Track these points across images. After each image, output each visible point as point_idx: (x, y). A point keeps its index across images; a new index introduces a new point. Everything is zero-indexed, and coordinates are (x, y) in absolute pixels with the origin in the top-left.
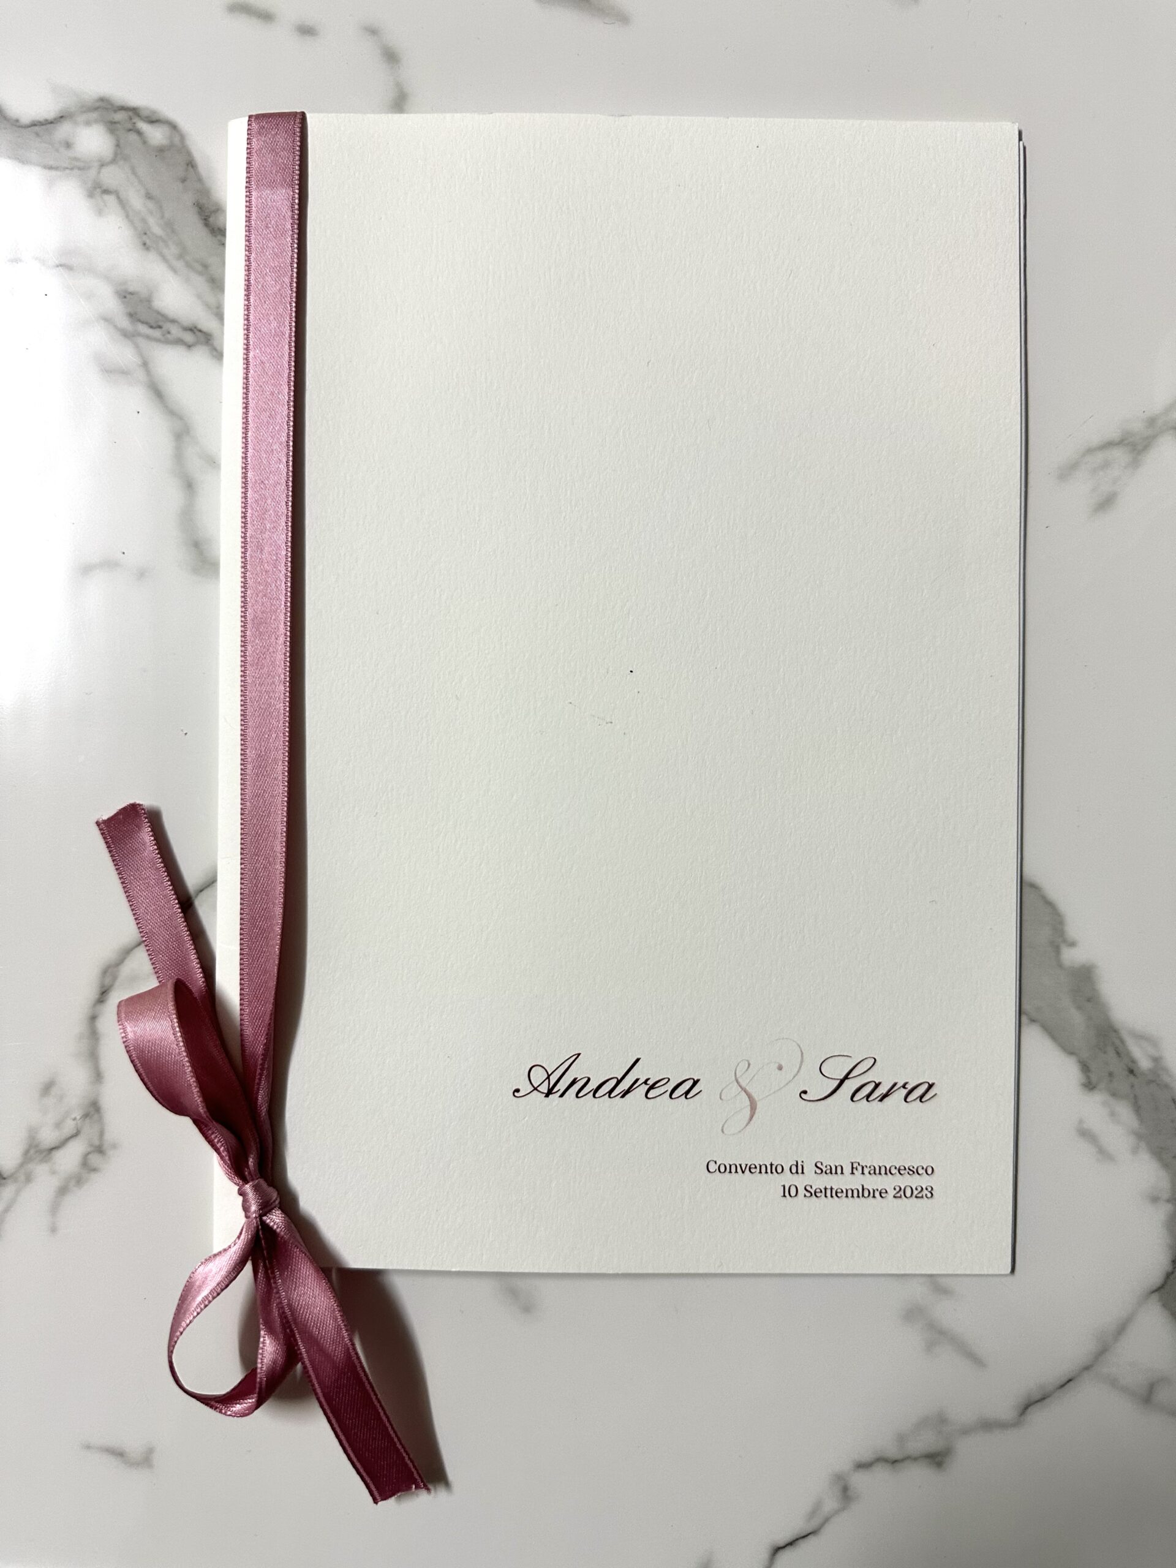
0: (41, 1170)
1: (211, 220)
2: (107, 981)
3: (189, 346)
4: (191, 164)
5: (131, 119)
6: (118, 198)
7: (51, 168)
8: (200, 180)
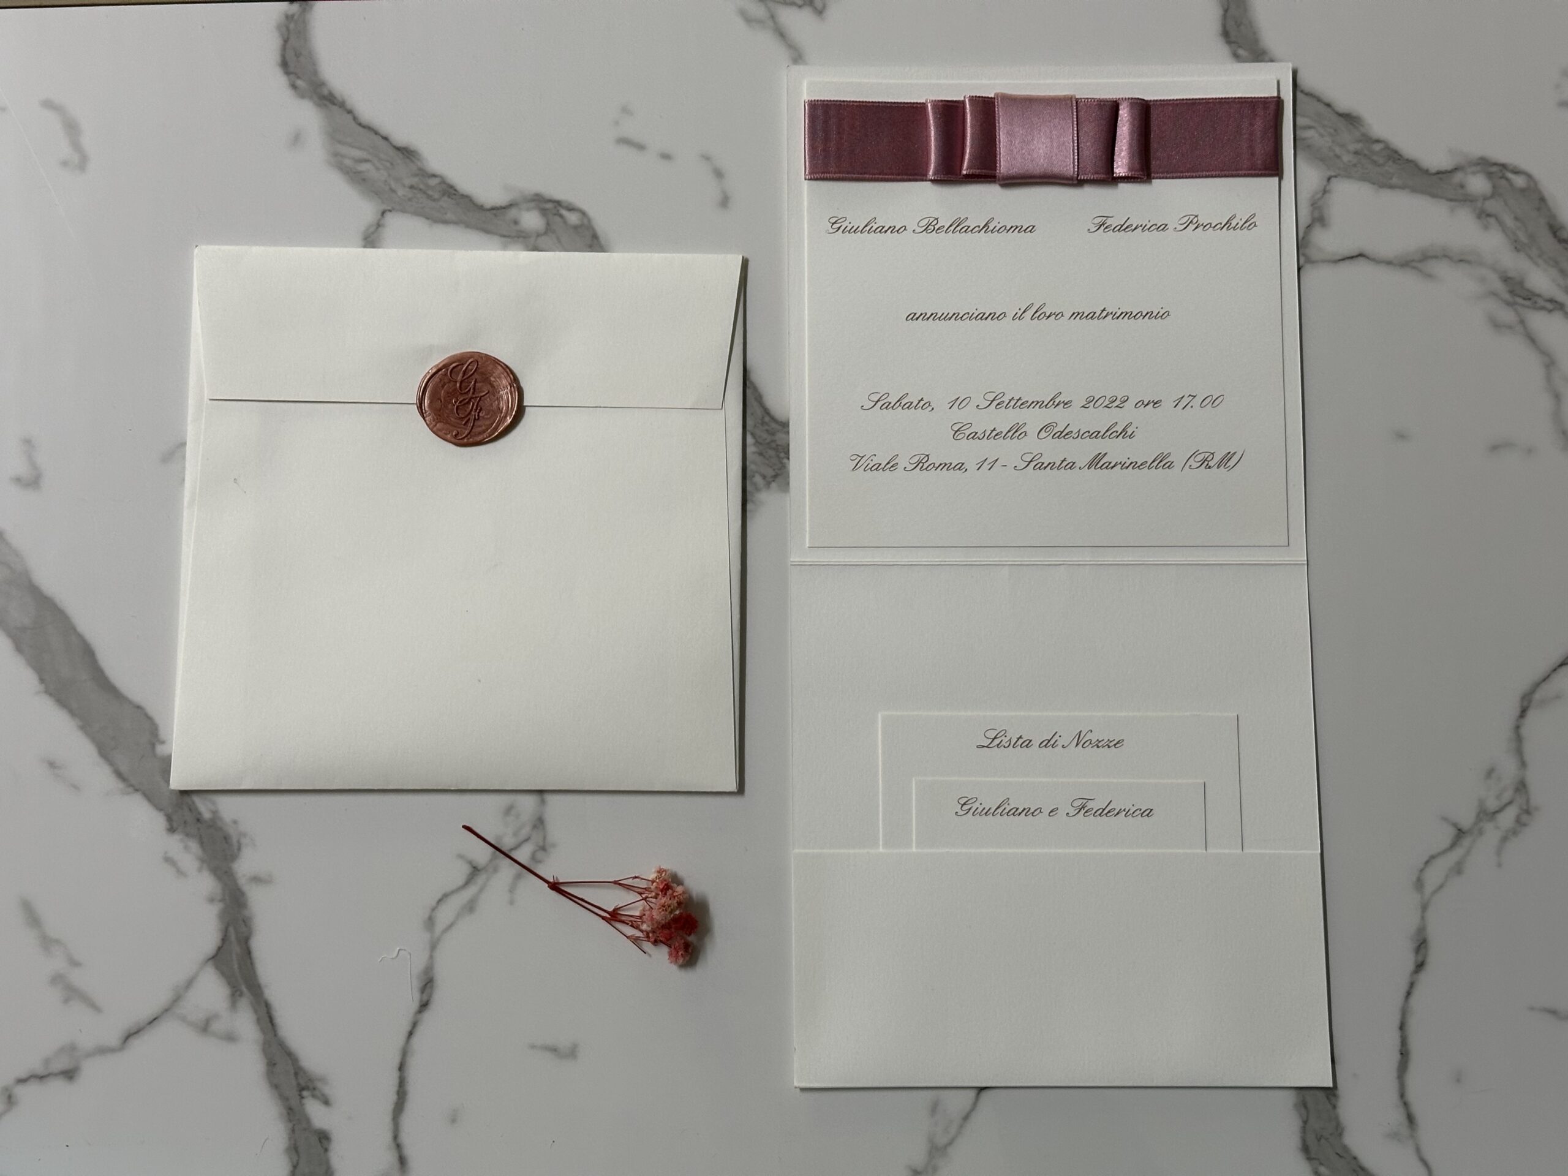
0: (1488, 827)
1: (1558, 234)
2: (1525, 704)
3: (1550, 311)
4: (1542, 199)
5: (1501, 171)
6: (1497, 219)
7: (1451, 200)
8: (1549, 210)
